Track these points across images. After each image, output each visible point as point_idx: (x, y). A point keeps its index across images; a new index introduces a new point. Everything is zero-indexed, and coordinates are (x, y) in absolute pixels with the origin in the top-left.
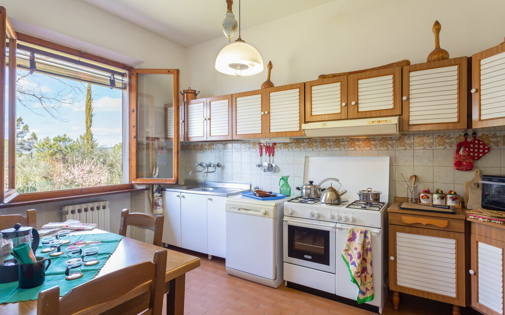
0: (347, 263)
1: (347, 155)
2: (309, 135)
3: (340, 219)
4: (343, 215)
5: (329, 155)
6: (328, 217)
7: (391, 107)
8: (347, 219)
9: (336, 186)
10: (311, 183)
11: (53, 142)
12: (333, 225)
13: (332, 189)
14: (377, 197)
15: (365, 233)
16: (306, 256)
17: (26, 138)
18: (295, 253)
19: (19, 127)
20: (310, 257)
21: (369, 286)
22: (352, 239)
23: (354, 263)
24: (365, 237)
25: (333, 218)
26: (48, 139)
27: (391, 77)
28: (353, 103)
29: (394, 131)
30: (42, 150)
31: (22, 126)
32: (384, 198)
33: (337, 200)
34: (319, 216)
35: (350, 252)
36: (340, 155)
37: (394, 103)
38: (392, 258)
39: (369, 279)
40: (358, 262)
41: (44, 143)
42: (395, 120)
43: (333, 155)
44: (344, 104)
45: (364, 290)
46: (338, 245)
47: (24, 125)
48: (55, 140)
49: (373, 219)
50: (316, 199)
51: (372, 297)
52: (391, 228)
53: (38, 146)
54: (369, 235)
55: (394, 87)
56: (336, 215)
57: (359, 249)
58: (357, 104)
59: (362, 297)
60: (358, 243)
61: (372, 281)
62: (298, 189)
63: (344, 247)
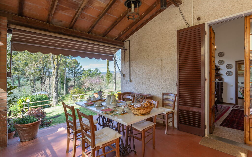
8: (240, 86)
22: (241, 88)
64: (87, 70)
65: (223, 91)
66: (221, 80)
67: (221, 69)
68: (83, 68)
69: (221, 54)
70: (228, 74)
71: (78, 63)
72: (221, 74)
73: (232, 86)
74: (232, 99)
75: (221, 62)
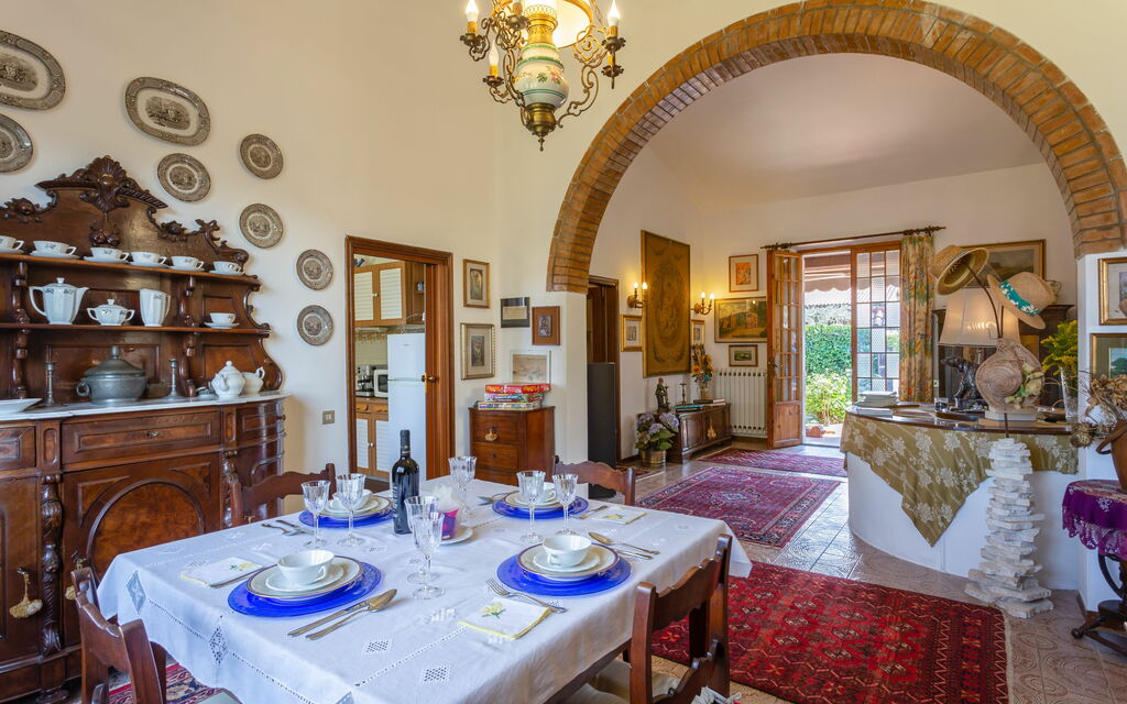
69: (262, 158)
70: (309, 325)
72: (266, 326)
75: (263, 223)
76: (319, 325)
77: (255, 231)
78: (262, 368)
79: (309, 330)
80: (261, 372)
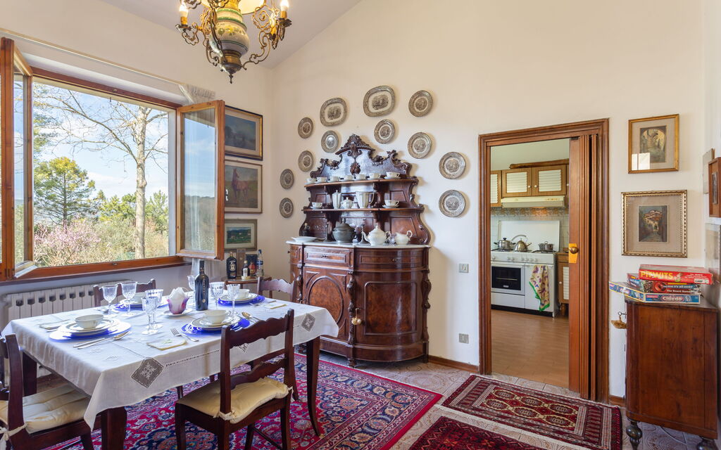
0: (533, 287)
1: (530, 220)
2: (505, 206)
3: (528, 260)
4: (529, 257)
5: (516, 220)
6: (520, 259)
7: (560, 189)
8: (532, 260)
9: (524, 240)
10: (505, 239)
11: (122, 202)
12: (523, 264)
13: (521, 242)
14: (551, 247)
15: (544, 267)
16: (505, 286)
17: (91, 198)
18: (497, 284)
19: (83, 183)
20: (507, 287)
21: (546, 299)
22: (536, 271)
23: (537, 286)
24: (544, 269)
25: (523, 260)
26: (115, 199)
27: (560, 171)
28: (536, 186)
29: (562, 205)
30: (108, 213)
31: (86, 182)
32: (556, 248)
33: (525, 249)
34: (514, 259)
35: (535, 280)
36: (525, 220)
37: (562, 188)
38: (560, 283)
39: (546, 294)
40: (539, 284)
41: (112, 204)
42: (561, 198)
43: (520, 220)
44: (529, 187)
45: (543, 303)
46: (527, 277)
47: (89, 180)
48: (124, 199)
49: (549, 259)
50: (510, 249)
51: (548, 305)
52: (560, 265)
53: (104, 208)
54: (546, 268)
55: (562, 177)
56: (525, 258)
57: (541, 277)
58: (538, 186)
59: (542, 307)
60: (539, 273)
61: (549, 296)
62: (496, 243)
63: (531, 277)
64: (120, 197)
65: (432, 298)
66: (421, 236)
67: (424, 183)
68: (98, 191)
69: (422, 104)
70: (449, 204)
71: (76, 172)
72: (422, 206)
73: (464, 269)
74: (464, 339)
75: (420, 144)
76: (457, 204)
77: (418, 149)
78: (410, 231)
79: (449, 207)
80: (410, 233)
